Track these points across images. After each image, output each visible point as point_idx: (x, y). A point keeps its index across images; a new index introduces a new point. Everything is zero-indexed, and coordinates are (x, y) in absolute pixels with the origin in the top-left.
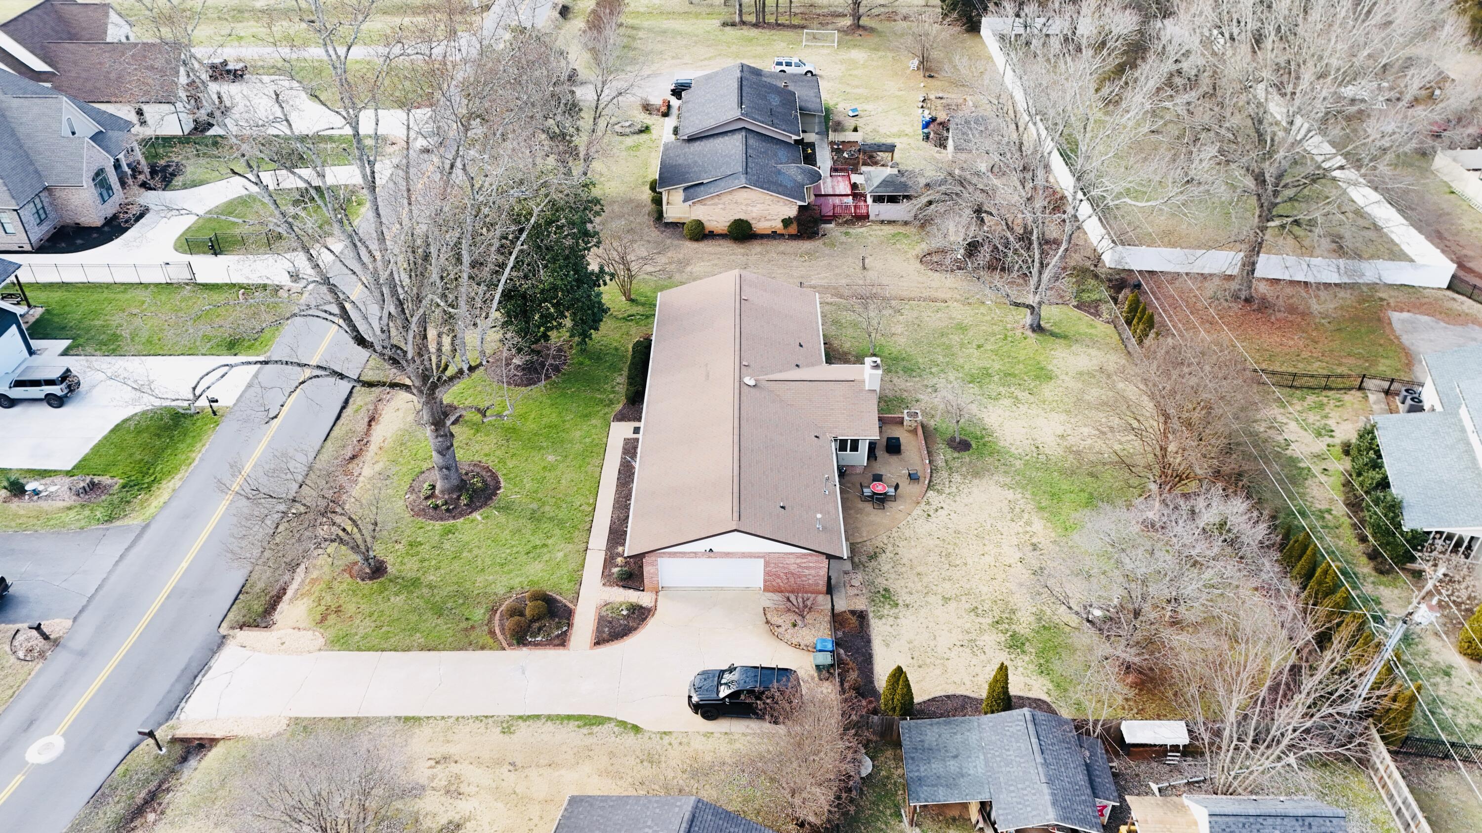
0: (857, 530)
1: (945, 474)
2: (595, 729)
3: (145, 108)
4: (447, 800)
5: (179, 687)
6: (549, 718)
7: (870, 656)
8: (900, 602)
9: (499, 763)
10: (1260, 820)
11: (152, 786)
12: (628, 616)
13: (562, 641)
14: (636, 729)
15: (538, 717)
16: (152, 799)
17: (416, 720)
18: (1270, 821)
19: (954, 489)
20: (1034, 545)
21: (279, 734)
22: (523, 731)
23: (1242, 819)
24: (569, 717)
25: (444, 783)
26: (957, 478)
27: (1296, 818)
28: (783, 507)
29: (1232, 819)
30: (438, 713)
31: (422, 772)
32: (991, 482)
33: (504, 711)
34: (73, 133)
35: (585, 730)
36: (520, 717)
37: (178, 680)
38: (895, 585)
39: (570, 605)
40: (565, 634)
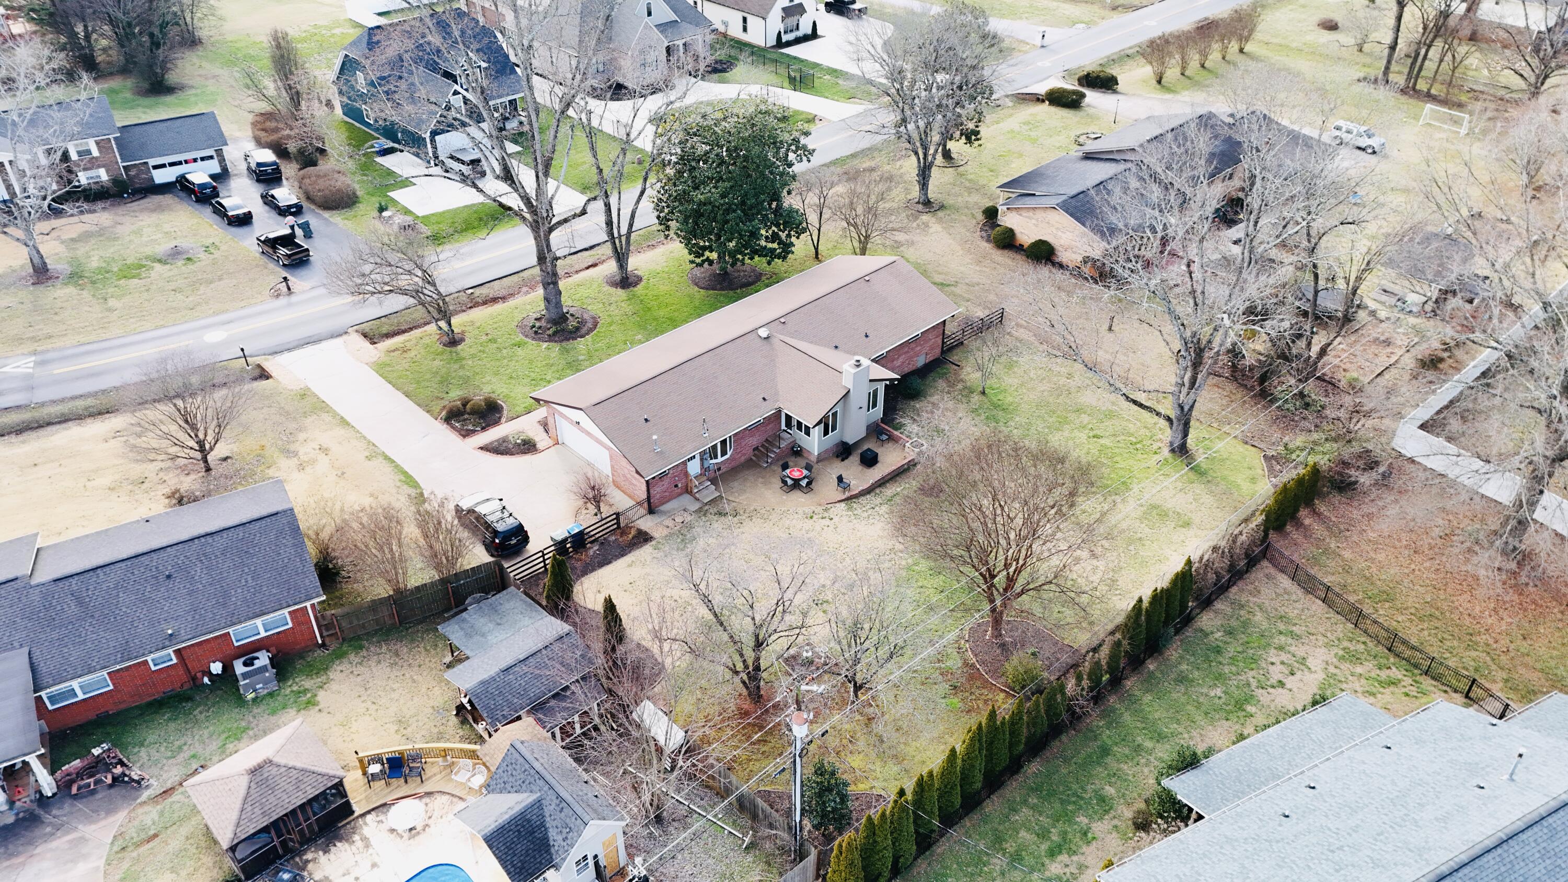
1: (878, 500)
3: (750, 19)
4: (294, 468)
5: (296, 344)
6: (397, 466)
7: (610, 562)
8: (686, 550)
9: (340, 469)
10: (537, 776)
12: (519, 445)
13: (467, 434)
15: (393, 462)
17: (348, 424)
18: (541, 783)
19: (866, 515)
21: (290, 389)
22: (379, 462)
23: (527, 766)
24: (403, 472)
25: (305, 459)
26: (882, 509)
27: (558, 796)
28: (646, 420)
29: (522, 760)
30: (358, 427)
31: (305, 449)
33: (386, 448)
34: (649, 14)
36: (386, 456)
39: (503, 420)
40: (474, 432)
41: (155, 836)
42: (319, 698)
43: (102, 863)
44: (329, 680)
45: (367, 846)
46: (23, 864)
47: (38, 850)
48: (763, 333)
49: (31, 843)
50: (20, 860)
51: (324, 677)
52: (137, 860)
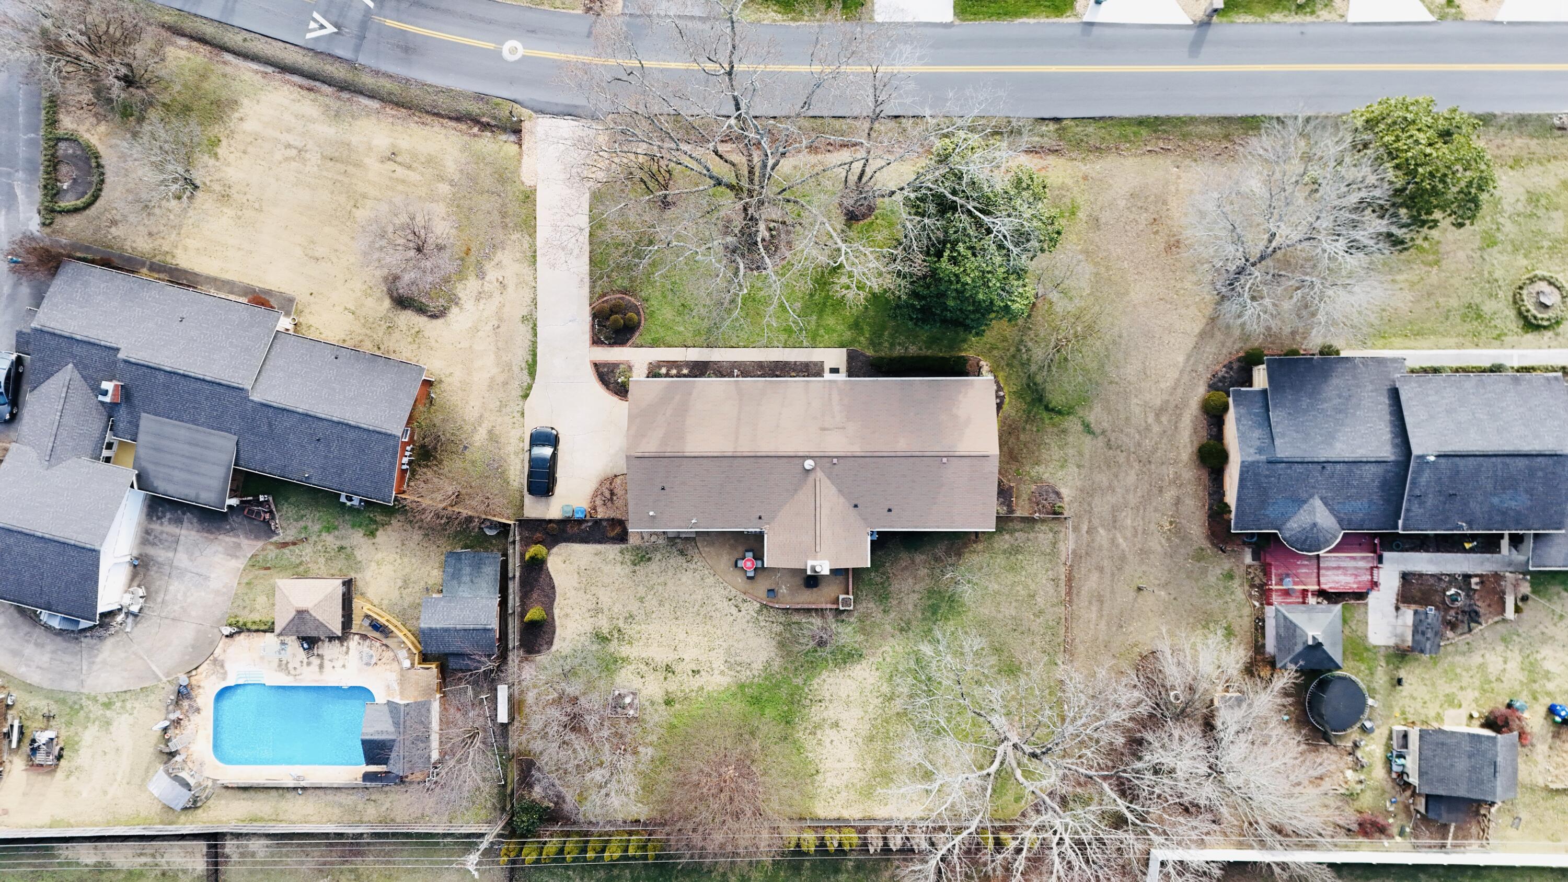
0: (712, 544)
1: (782, 619)
2: (526, 372)
4: (475, 294)
5: (560, 109)
6: (534, 343)
8: (637, 568)
9: (501, 320)
11: (493, 123)
12: (619, 384)
13: (596, 341)
14: (526, 396)
15: (535, 335)
16: (485, 126)
19: (763, 624)
20: (699, 672)
21: (523, 183)
22: (524, 330)
24: (534, 355)
25: (486, 289)
26: (778, 628)
31: (492, 274)
32: (773, 654)
33: (540, 315)
35: (524, 365)
36: (535, 325)
37: (567, 106)
38: (654, 566)
39: (630, 343)
40: (602, 343)
41: (269, 568)
42: (378, 533)
43: (242, 567)
44: (389, 524)
45: (347, 653)
46: (212, 540)
47: (220, 537)
48: (809, 464)
49: (219, 529)
50: (212, 537)
51: (387, 519)
52: (256, 577)
